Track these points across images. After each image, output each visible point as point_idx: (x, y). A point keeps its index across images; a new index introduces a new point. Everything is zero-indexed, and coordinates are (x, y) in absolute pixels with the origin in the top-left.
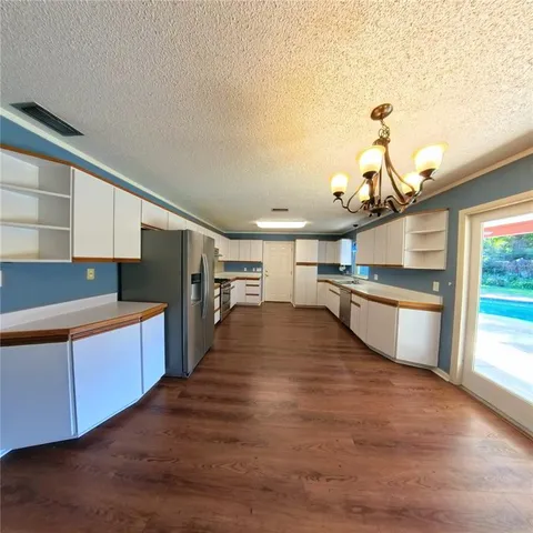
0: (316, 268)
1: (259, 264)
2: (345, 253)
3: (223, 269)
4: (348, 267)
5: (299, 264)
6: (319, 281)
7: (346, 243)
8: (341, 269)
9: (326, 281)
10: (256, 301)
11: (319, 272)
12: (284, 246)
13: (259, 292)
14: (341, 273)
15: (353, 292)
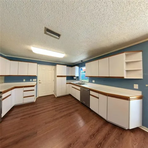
0: (66, 78)
1: (35, 77)
3: (3, 81)
4: (77, 77)
5: (58, 76)
6: (67, 83)
7: (77, 68)
9: (70, 83)
10: (33, 99)
12: (50, 68)
13: (35, 94)
15: (90, 90)
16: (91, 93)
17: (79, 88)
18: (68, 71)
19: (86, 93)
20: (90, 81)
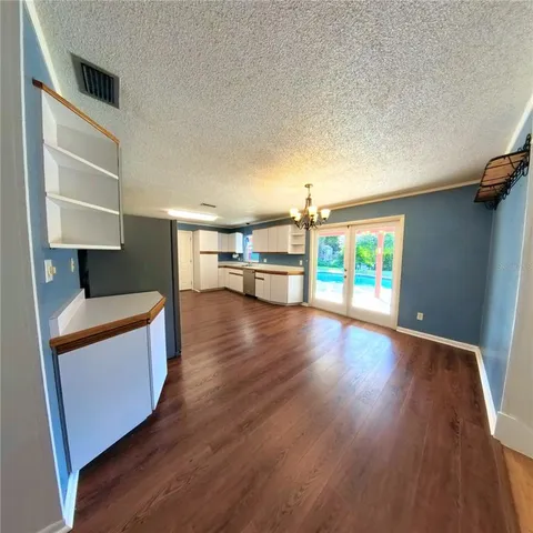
0: (217, 256)
2: (238, 243)
4: (241, 255)
5: (202, 253)
6: (219, 267)
7: (239, 236)
8: (234, 256)
9: (225, 267)
11: (219, 260)
14: (236, 260)
15: (256, 271)
16: (258, 275)
17: (241, 272)
18: (220, 243)
19: (250, 277)
20: (261, 262)
